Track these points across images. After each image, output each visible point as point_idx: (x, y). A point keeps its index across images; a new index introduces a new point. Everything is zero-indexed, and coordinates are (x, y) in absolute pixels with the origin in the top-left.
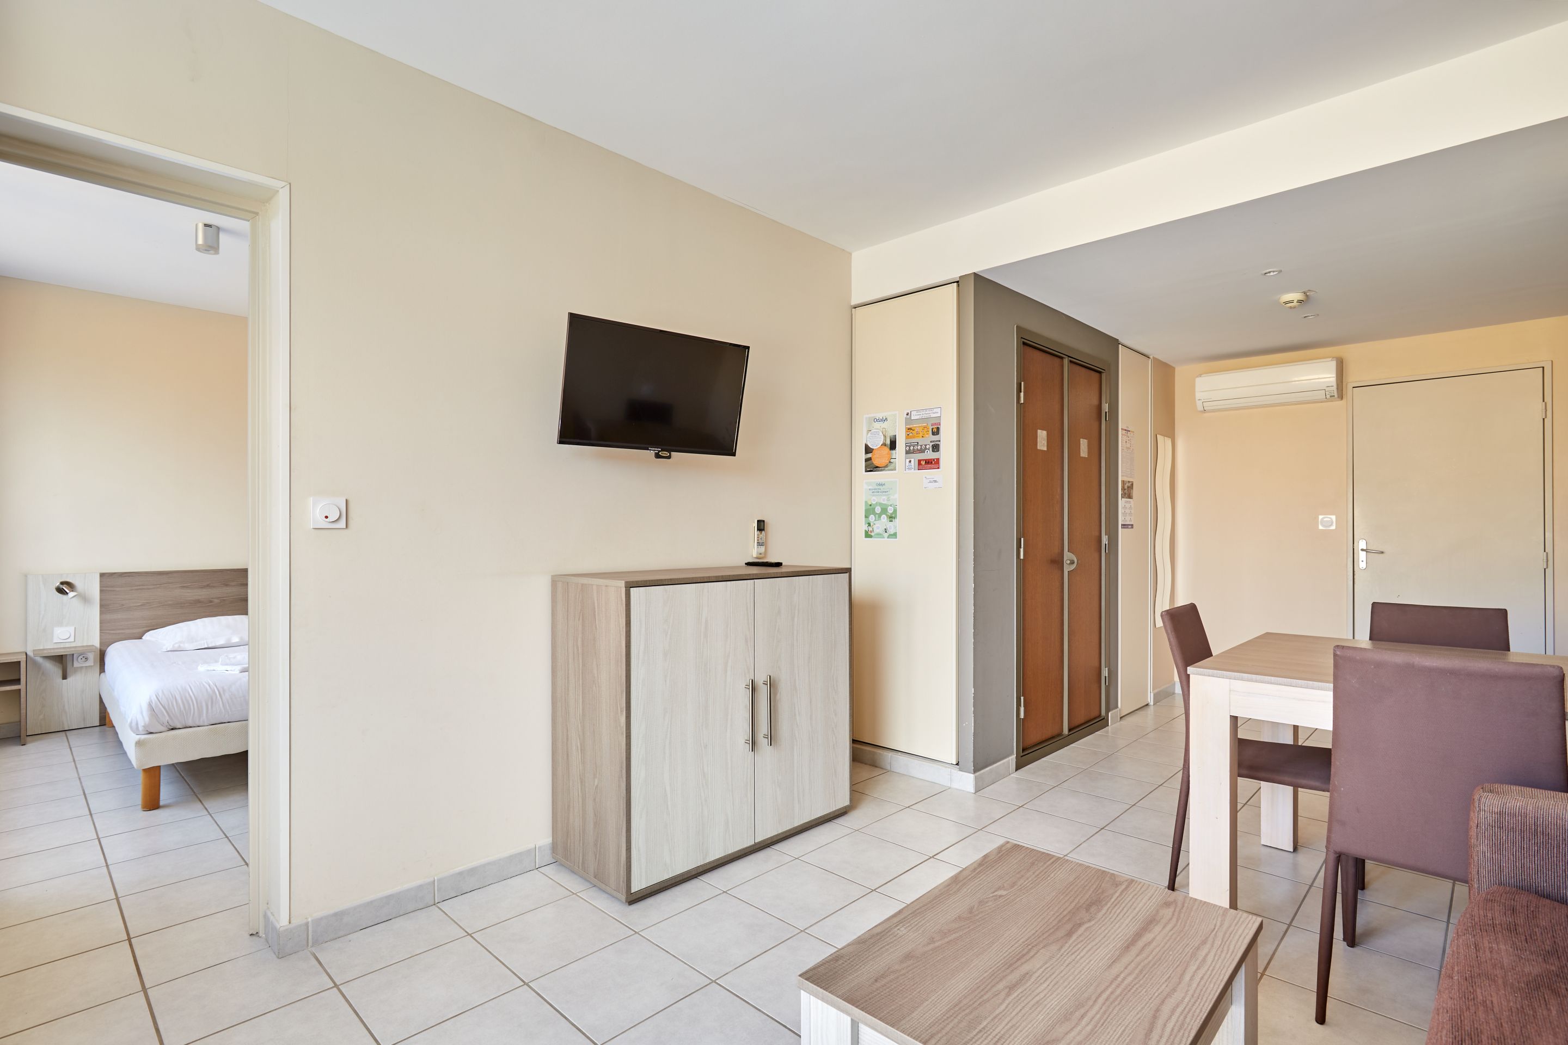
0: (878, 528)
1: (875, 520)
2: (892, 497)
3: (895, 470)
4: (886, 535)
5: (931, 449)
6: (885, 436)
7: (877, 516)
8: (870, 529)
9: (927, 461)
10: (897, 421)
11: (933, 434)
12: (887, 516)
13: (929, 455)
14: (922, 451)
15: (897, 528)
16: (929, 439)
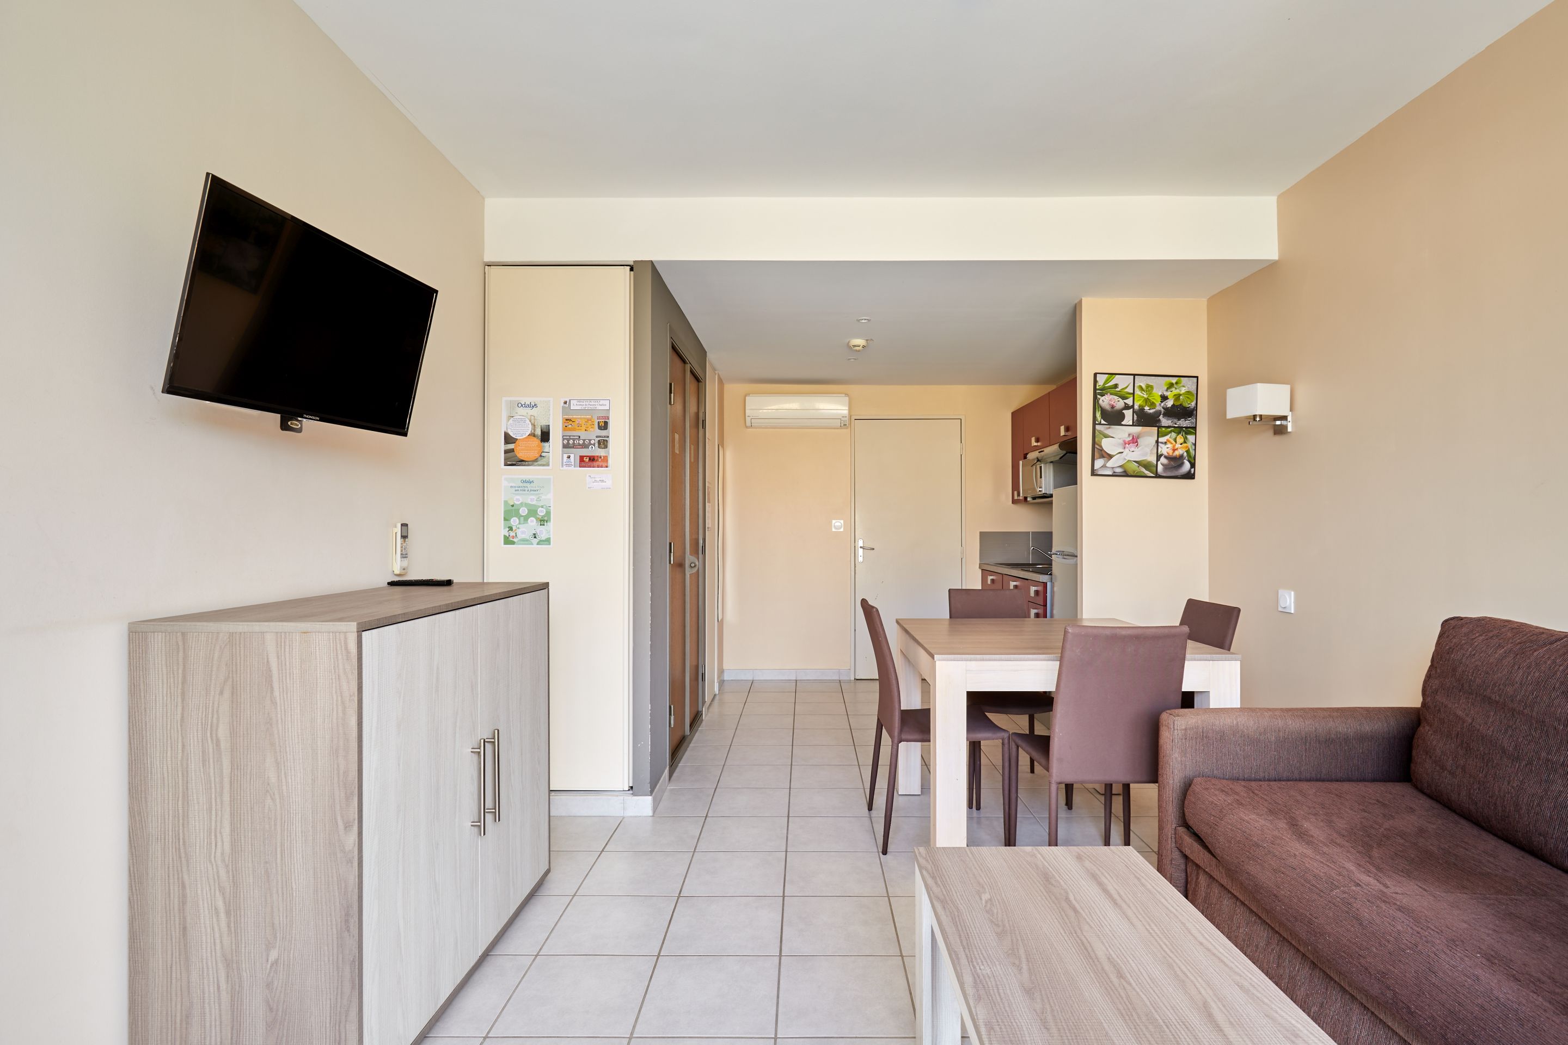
0: (523, 533)
1: (520, 523)
2: (543, 497)
3: (548, 465)
4: (535, 541)
5: (597, 445)
6: (534, 425)
7: (522, 519)
8: (512, 534)
9: (592, 458)
10: (551, 409)
11: (600, 428)
12: (537, 519)
13: (596, 451)
14: (584, 446)
15: (551, 533)
16: (594, 433)
